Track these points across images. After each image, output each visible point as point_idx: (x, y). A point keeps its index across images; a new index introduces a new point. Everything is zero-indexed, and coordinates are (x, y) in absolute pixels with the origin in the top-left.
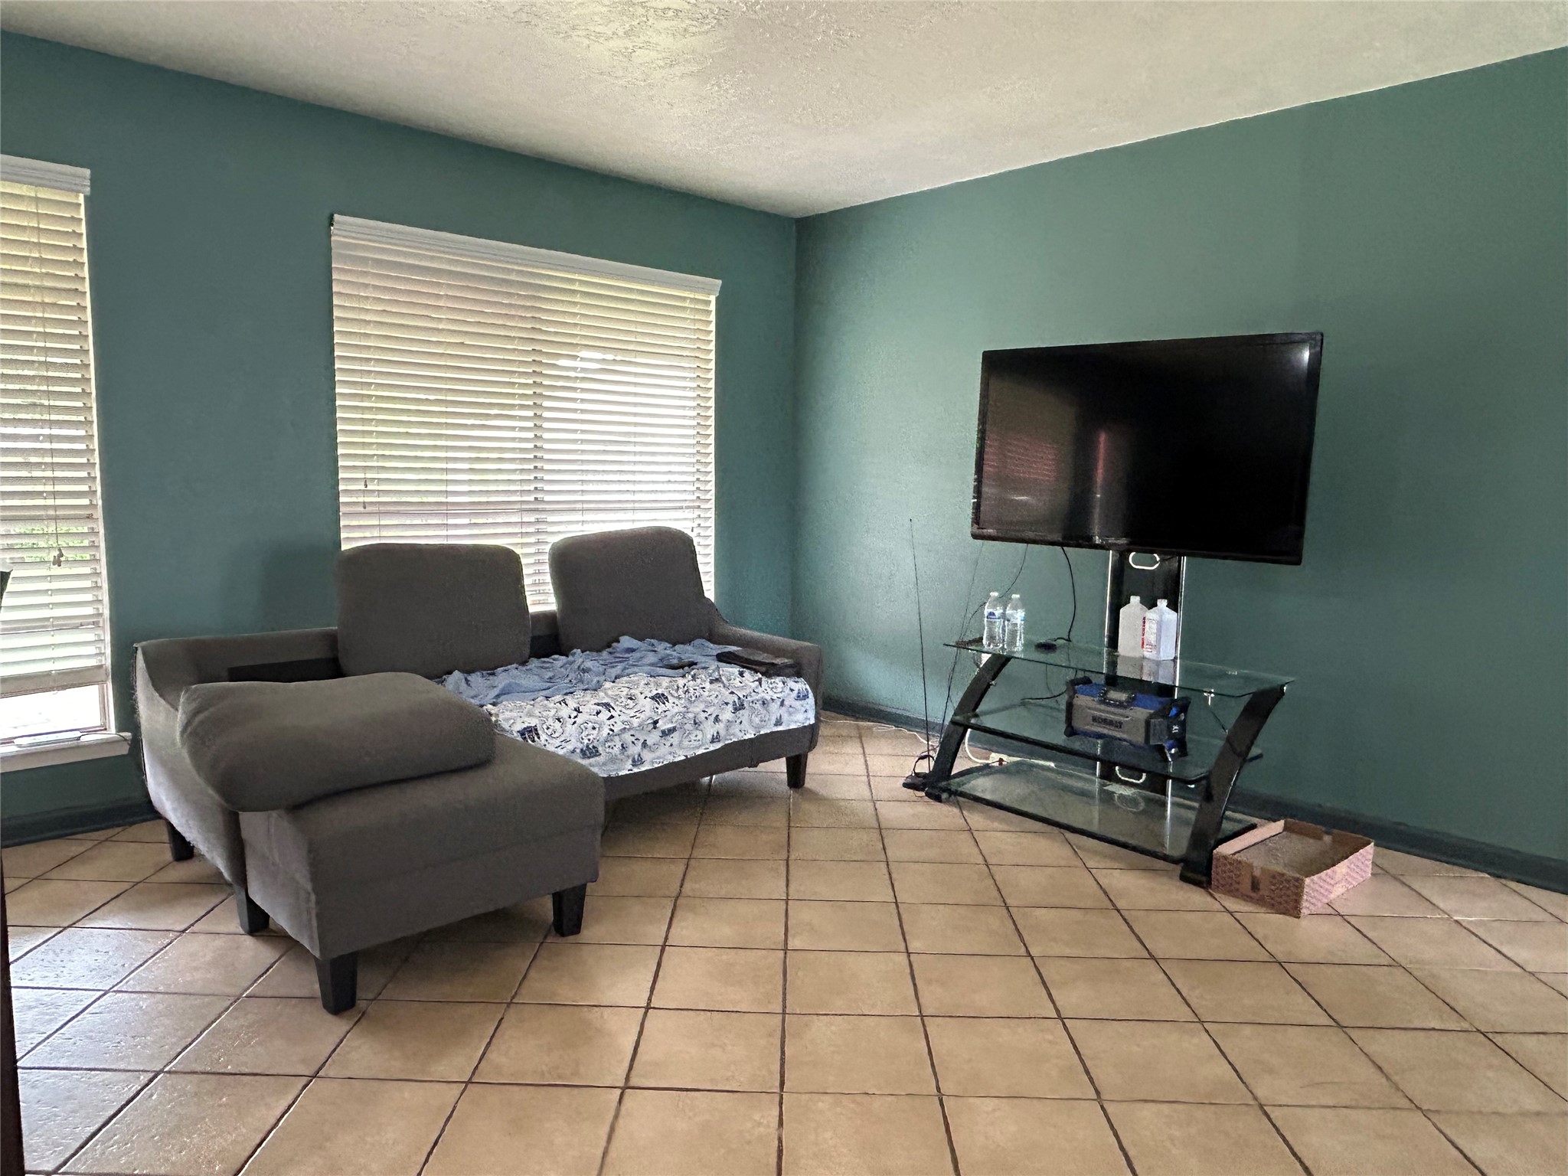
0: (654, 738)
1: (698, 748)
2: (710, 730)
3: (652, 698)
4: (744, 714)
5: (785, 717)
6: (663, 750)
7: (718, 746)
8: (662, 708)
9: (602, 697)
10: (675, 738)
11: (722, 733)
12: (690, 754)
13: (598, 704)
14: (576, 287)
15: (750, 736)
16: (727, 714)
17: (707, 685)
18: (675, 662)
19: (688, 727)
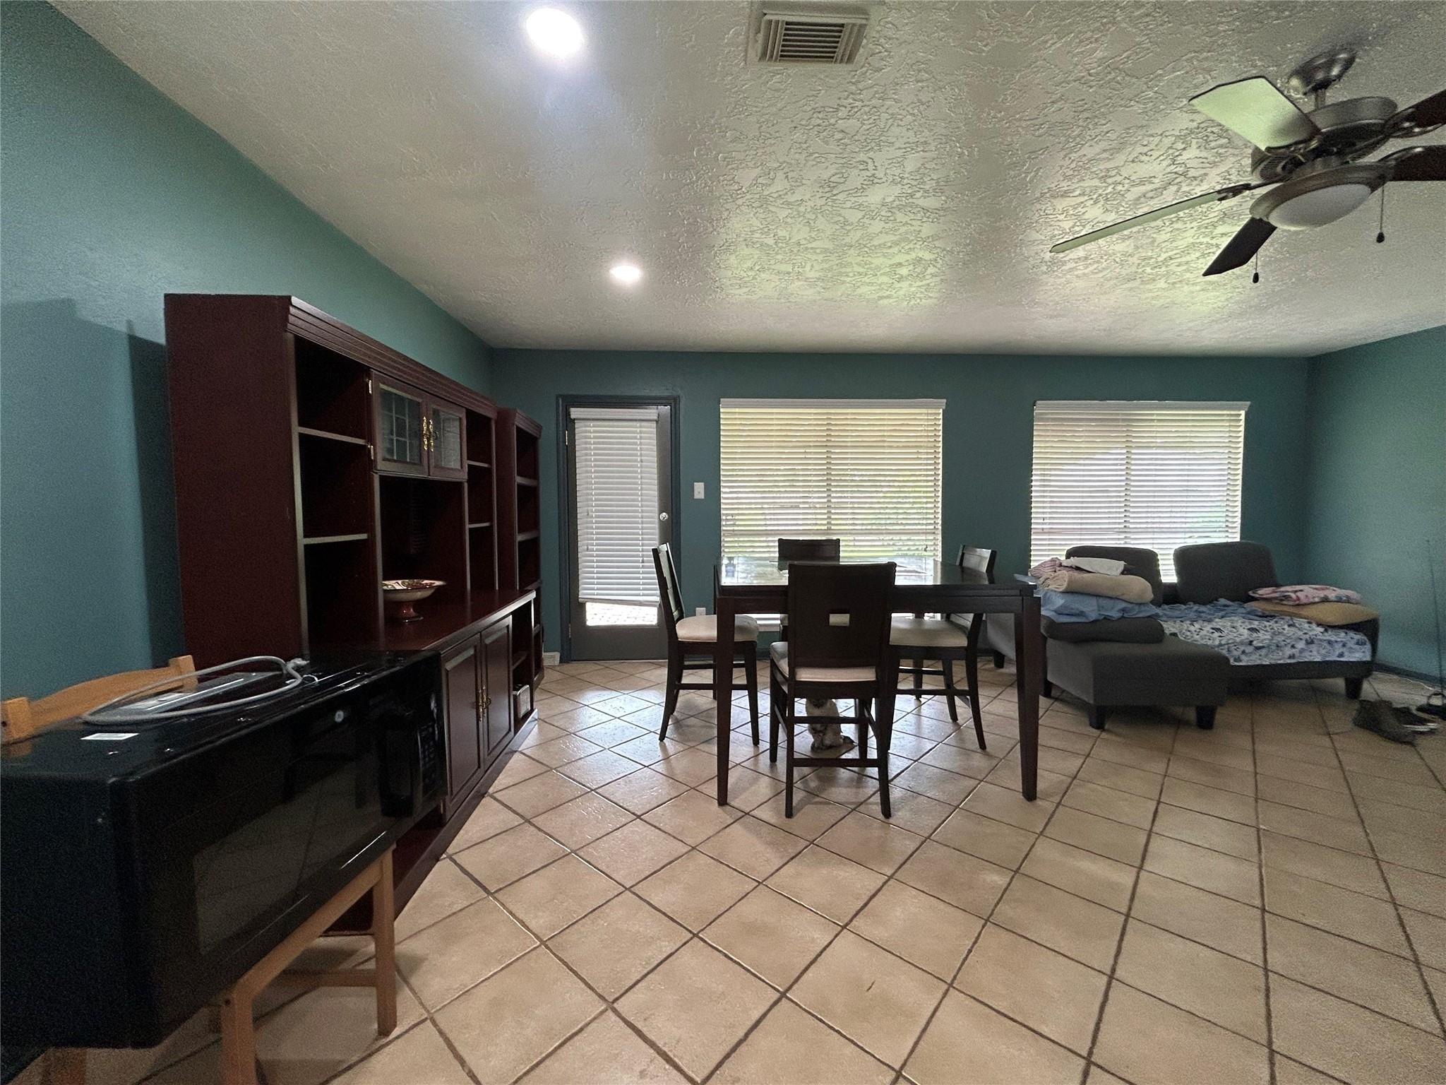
0: (1249, 649)
1: (1280, 660)
2: (1288, 651)
3: (1249, 629)
4: (1314, 647)
5: (1346, 654)
6: (1253, 657)
7: (1292, 661)
8: (1255, 635)
9: (1214, 625)
10: (1263, 652)
11: (1297, 655)
12: (1273, 662)
13: (1213, 629)
14: (1154, 417)
15: (1318, 659)
16: (1301, 645)
17: (1286, 627)
18: (1260, 614)
19: (1274, 648)
